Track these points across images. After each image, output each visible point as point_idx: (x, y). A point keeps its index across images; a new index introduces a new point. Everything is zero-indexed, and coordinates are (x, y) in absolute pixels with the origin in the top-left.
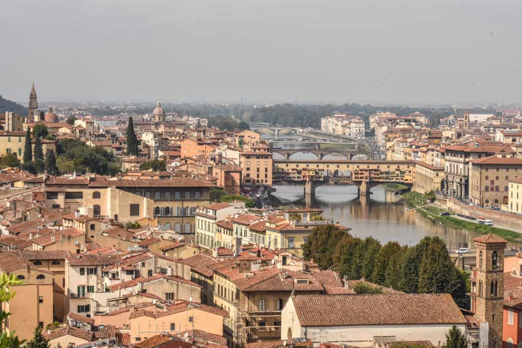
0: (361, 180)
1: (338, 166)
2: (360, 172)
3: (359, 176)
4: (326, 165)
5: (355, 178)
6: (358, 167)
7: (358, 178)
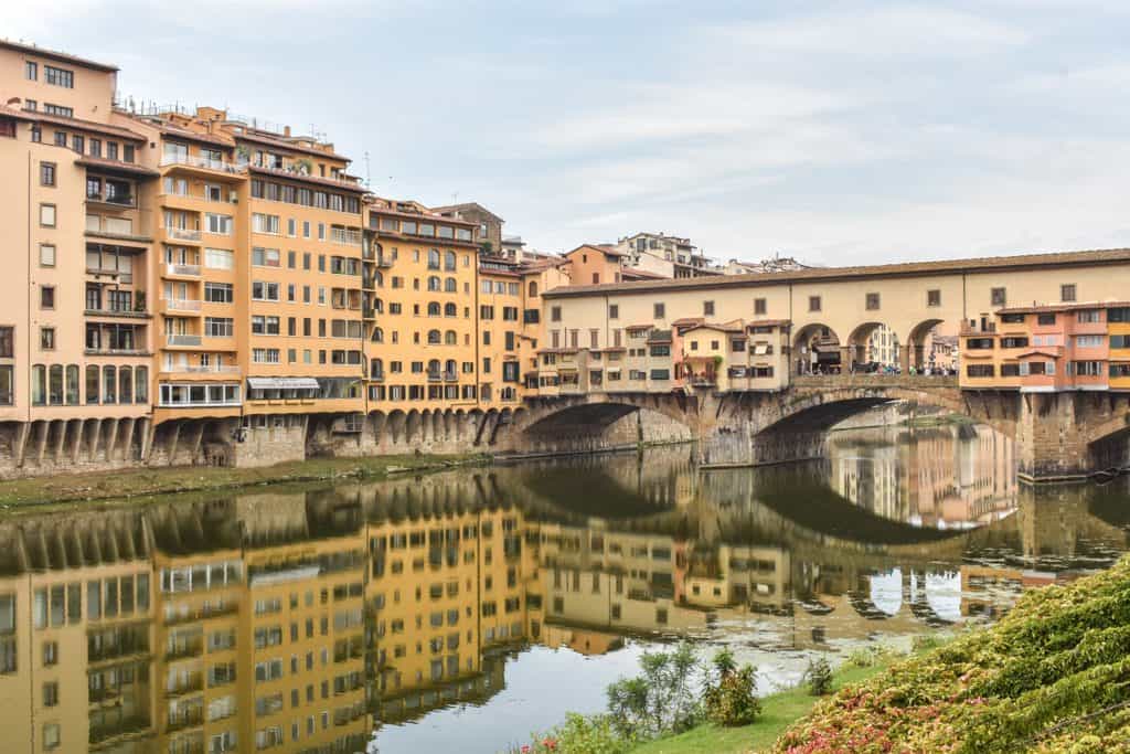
0: (1010, 382)
1: (873, 301)
2: (1002, 329)
3: (999, 356)
4: (803, 295)
5: (972, 371)
6: (998, 295)
7: (989, 371)
